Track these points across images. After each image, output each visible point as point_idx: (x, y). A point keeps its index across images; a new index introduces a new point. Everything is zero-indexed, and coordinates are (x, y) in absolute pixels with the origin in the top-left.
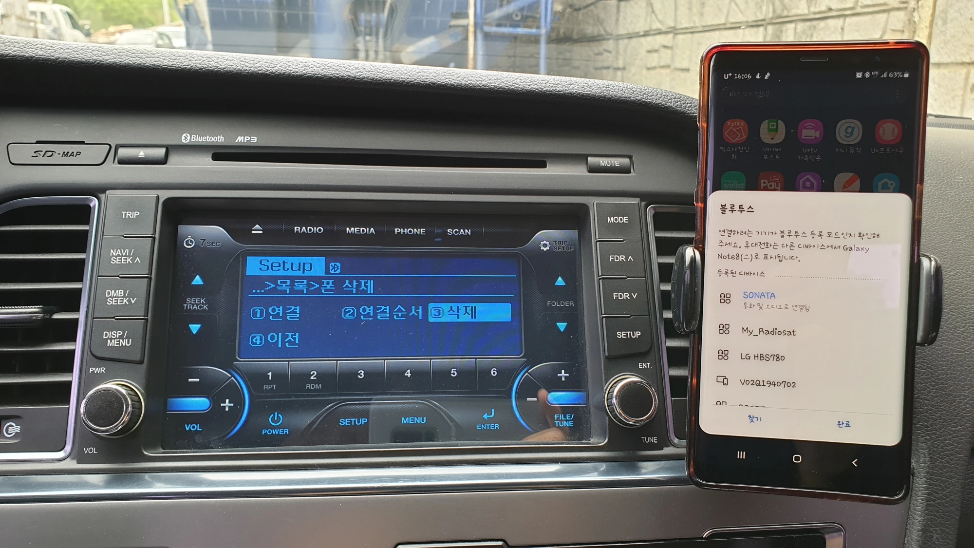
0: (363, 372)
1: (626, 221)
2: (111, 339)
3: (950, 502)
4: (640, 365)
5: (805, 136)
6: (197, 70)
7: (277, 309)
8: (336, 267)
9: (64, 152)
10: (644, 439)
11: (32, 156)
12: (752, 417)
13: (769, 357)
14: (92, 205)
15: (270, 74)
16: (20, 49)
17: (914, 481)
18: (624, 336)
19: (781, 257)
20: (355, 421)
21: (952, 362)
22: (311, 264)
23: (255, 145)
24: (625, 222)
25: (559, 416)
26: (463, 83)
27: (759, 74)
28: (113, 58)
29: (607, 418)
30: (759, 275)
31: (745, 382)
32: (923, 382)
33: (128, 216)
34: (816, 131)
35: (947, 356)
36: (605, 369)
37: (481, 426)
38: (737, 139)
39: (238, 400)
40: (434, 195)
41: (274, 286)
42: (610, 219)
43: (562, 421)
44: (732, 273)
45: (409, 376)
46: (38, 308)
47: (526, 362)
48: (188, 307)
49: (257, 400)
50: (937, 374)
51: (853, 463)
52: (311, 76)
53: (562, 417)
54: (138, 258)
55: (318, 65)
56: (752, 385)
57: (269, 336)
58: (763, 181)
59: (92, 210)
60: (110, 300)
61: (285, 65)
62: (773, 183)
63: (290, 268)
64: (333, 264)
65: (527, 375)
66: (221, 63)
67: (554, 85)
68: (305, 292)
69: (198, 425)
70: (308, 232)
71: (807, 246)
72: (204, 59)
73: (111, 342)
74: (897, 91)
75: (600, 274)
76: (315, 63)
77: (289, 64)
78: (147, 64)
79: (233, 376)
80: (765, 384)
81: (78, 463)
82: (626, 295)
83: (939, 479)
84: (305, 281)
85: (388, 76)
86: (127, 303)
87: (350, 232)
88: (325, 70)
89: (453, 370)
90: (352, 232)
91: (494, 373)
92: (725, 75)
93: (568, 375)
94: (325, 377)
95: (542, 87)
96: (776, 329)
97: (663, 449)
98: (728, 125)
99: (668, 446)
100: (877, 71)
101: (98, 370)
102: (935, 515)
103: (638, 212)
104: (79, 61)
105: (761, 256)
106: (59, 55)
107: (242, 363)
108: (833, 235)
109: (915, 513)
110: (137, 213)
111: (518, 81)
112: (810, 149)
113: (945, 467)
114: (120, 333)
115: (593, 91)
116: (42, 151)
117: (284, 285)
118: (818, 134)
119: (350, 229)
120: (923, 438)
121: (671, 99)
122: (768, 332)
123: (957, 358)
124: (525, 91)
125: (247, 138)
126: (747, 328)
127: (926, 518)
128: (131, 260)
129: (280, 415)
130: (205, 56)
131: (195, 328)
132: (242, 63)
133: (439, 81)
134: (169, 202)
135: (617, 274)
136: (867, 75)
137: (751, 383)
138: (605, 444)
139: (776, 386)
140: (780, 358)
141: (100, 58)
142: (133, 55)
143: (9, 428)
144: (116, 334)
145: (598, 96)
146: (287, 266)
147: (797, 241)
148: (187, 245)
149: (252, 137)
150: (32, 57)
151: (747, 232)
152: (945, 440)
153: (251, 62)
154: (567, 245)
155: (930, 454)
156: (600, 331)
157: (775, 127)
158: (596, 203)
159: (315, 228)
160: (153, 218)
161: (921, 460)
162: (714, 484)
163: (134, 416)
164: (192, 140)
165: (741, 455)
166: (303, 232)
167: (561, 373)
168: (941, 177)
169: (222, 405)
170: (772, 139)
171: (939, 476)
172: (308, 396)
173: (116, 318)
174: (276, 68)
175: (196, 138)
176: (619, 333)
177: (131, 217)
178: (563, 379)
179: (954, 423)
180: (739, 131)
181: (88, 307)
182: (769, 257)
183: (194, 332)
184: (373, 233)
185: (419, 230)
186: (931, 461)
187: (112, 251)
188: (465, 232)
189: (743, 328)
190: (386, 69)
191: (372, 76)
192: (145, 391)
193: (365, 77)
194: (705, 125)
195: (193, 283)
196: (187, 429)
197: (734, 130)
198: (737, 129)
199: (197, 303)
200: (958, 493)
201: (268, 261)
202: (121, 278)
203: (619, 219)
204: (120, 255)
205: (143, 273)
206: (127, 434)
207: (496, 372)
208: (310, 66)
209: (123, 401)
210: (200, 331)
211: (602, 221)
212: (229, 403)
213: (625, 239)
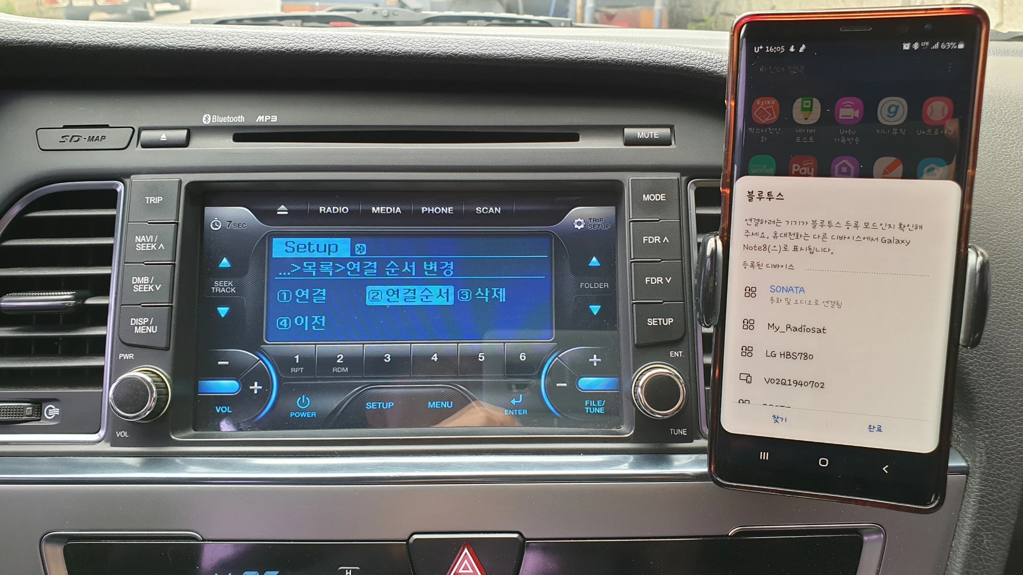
0: (389, 356)
1: (663, 198)
2: (138, 326)
3: (1005, 505)
4: (671, 354)
5: (842, 116)
6: (212, 49)
7: (303, 292)
8: (362, 248)
9: (90, 137)
10: (673, 431)
11: (60, 142)
12: (776, 417)
13: (797, 355)
14: (118, 190)
15: (285, 52)
16: (38, 35)
17: (968, 481)
18: (655, 323)
19: (813, 249)
20: (381, 405)
22: (337, 246)
23: (275, 125)
24: (662, 200)
25: (590, 402)
26: (487, 52)
27: (793, 46)
28: (128, 40)
29: (634, 408)
30: (788, 267)
31: (771, 381)
32: (986, 375)
33: (152, 202)
34: (855, 110)
35: (1018, 347)
36: (634, 358)
37: (509, 411)
38: (766, 120)
39: (266, 383)
40: (458, 174)
41: (300, 268)
42: (646, 196)
43: (592, 407)
44: (759, 265)
45: (436, 360)
46: (70, 295)
47: (557, 346)
48: (217, 290)
49: (284, 384)
50: (1003, 366)
51: (884, 469)
52: (327, 52)
53: (592, 403)
54: (161, 245)
55: (334, 40)
56: (777, 384)
57: (296, 320)
58: (794, 165)
59: (118, 195)
60: (136, 287)
61: (301, 41)
62: (806, 168)
63: (316, 250)
64: (358, 245)
65: (557, 360)
66: (236, 41)
67: (586, 52)
68: (331, 274)
69: (228, 407)
70: (334, 212)
71: (841, 238)
72: (219, 37)
73: (138, 328)
74: (950, 64)
75: (632, 257)
76: (332, 37)
77: (305, 39)
78: (162, 46)
79: (261, 359)
80: (792, 383)
81: (111, 446)
82: (660, 279)
83: (995, 480)
84: (331, 263)
85: (407, 48)
86: (153, 290)
87: (376, 212)
88: (342, 45)
89: (480, 354)
90: (378, 212)
91: (523, 358)
92: (755, 48)
93: (600, 360)
94: (352, 362)
95: (573, 54)
96: (805, 326)
97: (692, 442)
98: (758, 103)
99: (698, 438)
100: (927, 42)
101: (127, 356)
102: (987, 519)
103: (677, 188)
104: (95, 45)
105: (791, 248)
106: (76, 40)
107: (271, 346)
108: (870, 226)
109: (966, 515)
110: (160, 199)
111: (547, 48)
112: (848, 130)
114: (146, 320)
115: (629, 57)
116: (69, 136)
117: (310, 267)
118: (857, 114)
119: (376, 209)
120: (981, 436)
121: (717, 63)
122: (796, 329)
124: (554, 59)
125: (267, 118)
126: (773, 324)
127: (976, 521)
128: (155, 246)
129: (307, 398)
130: (220, 35)
131: (223, 311)
132: (257, 40)
133: (461, 52)
134: (192, 186)
135: (650, 256)
136: (916, 46)
137: (776, 382)
138: (631, 435)
139: (803, 386)
140: (808, 356)
141: (116, 41)
142: (148, 36)
143: (50, 410)
144: (143, 321)
145: (634, 62)
146: (313, 247)
147: (830, 232)
148: (215, 228)
149: (272, 116)
150: (50, 43)
151: (776, 221)
152: (1007, 438)
154: (603, 223)
155: (987, 453)
156: (630, 318)
157: (809, 106)
158: (632, 180)
159: (340, 208)
160: (176, 204)
161: (977, 459)
162: (735, 484)
163: (160, 402)
164: (213, 121)
165: (764, 456)
166: (329, 212)
167: (593, 358)
169: (251, 387)
170: (806, 119)
171: (996, 477)
172: (334, 379)
173: (142, 305)
174: (291, 45)
175: (217, 119)
176: (650, 320)
177: (154, 202)
178: (595, 364)
179: (1019, 420)
180: (770, 110)
181: (116, 293)
182: (799, 249)
183: (223, 315)
184: (399, 212)
185: (446, 208)
186: (988, 461)
187: (137, 237)
188: (494, 211)
189: (769, 324)
190: (406, 40)
191: (390, 49)
192: (171, 378)
193: (383, 51)
194: (733, 104)
195: (220, 266)
196: (218, 411)
197: (764, 109)
198: (768, 106)
199: (225, 286)
200: (1016, 495)
201: (294, 243)
202: (146, 264)
203: (655, 197)
204: (145, 241)
205: (166, 260)
206: (156, 418)
207: (525, 357)
208: (327, 41)
209: (147, 389)
210: (228, 314)
211: (637, 200)
212: (258, 386)
213: (661, 218)
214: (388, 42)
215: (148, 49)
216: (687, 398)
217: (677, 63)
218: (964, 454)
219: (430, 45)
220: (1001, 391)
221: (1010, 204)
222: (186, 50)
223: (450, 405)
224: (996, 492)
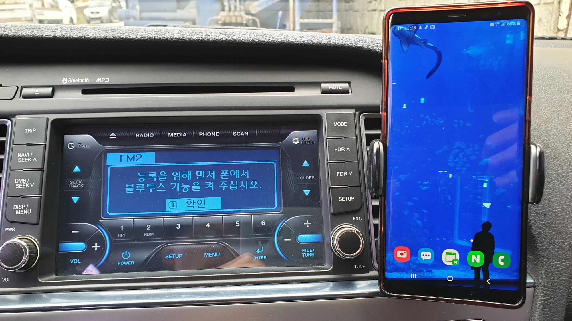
0: (179, 225)
1: (346, 125)
2: (18, 210)
3: (558, 305)
4: (354, 218)
6: (68, 37)
10: (356, 266)
14: (7, 125)
15: (114, 39)
17: (535, 291)
18: (343, 200)
20: (175, 256)
21: (562, 212)
23: (108, 84)
24: (345, 125)
25: (305, 250)
26: (238, 39)
27: (421, 26)
28: (14, 32)
29: (332, 253)
32: (542, 226)
33: (29, 132)
35: (559, 208)
36: (331, 222)
37: (255, 257)
39: (103, 244)
40: (221, 111)
42: (335, 124)
43: (306, 253)
45: (209, 227)
47: (284, 216)
48: (71, 186)
50: (551, 221)
52: (139, 39)
53: (307, 251)
54: (35, 158)
59: (8, 128)
60: (17, 185)
61: (123, 32)
64: (160, 156)
65: (285, 224)
66: (83, 33)
67: (297, 38)
69: (78, 260)
70: (144, 137)
72: (72, 30)
75: (329, 160)
76: (143, 30)
77: (126, 31)
78: (35, 35)
79: (99, 229)
82: (345, 173)
83: (551, 290)
85: (189, 36)
86: (28, 187)
88: (149, 35)
89: (237, 222)
90: (172, 136)
91: (263, 224)
93: (310, 223)
94: (155, 229)
95: (289, 39)
97: (368, 273)
99: (372, 270)
101: (10, 229)
102: (548, 314)
103: (354, 119)
107: (104, 221)
109: (535, 313)
110: (34, 130)
111: (274, 36)
113: (555, 282)
114: (24, 206)
115: (323, 41)
119: (171, 134)
120: (541, 264)
121: (375, 44)
123: (565, 209)
124: (278, 43)
125: (103, 80)
127: (542, 316)
128: (31, 159)
129: (128, 253)
130: (72, 29)
131: (75, 199)
132: (96, 32)
133: (222, 38)
134: (55, 121)
135: (339, 160)
138: (331, 270)
142: (27, 29)
144: (22, 206)
145: (326, 44)
148: (70, 148)
149: (106, 79)
153: (102, 31)
154: (310, 140)
155: (546, 274)
156: (328, 197)
158: (327, 114)
159: (149, 134)
160: (45, 133)
161: (540, 278)
163: (32, 258)
164: (69, 82)
166: (141, 137)
167: (306, 222)
168: (562, 85)
169: (93, 246)
171: (552, 288)
172: (145, 240)
173: (21, 196)
174: (117, 35)
175: (71, 80)
176: (340, 198)
177: (31, 132)
178: (308, 226)
179: (563, 253)
181: (5, 190)
183: (75, 202)
184: (185, 136)
185: (215, 133)
186: (546, 279)
187: (19, 154)
188: (244, 134)
191: (178, 37)
192: (40, 242)
193: (174, 38)
194: (386, 63)
195: (74, 171)
196: (72, 262)
199: (76, 183)
200: (564, 299)
202: (24, 171)
203: (341, 124)
204: (24, 156)
205: (38, 168)
206: (29, 269)
208: (140, 32)
209: (23, 250)
210: (79, 201)
211: (330, 126)
212: (97, 245)
213: (345, 136)
214: (177, 33)
215: (26, 37)
216: (365, 246)
217: (352, 44)
218: (531, 274)
219: (203, 34)
220: (551, 236)
221: (547, 125)
222: (50, 38)
223: (218, 255)
224: (552, 298)
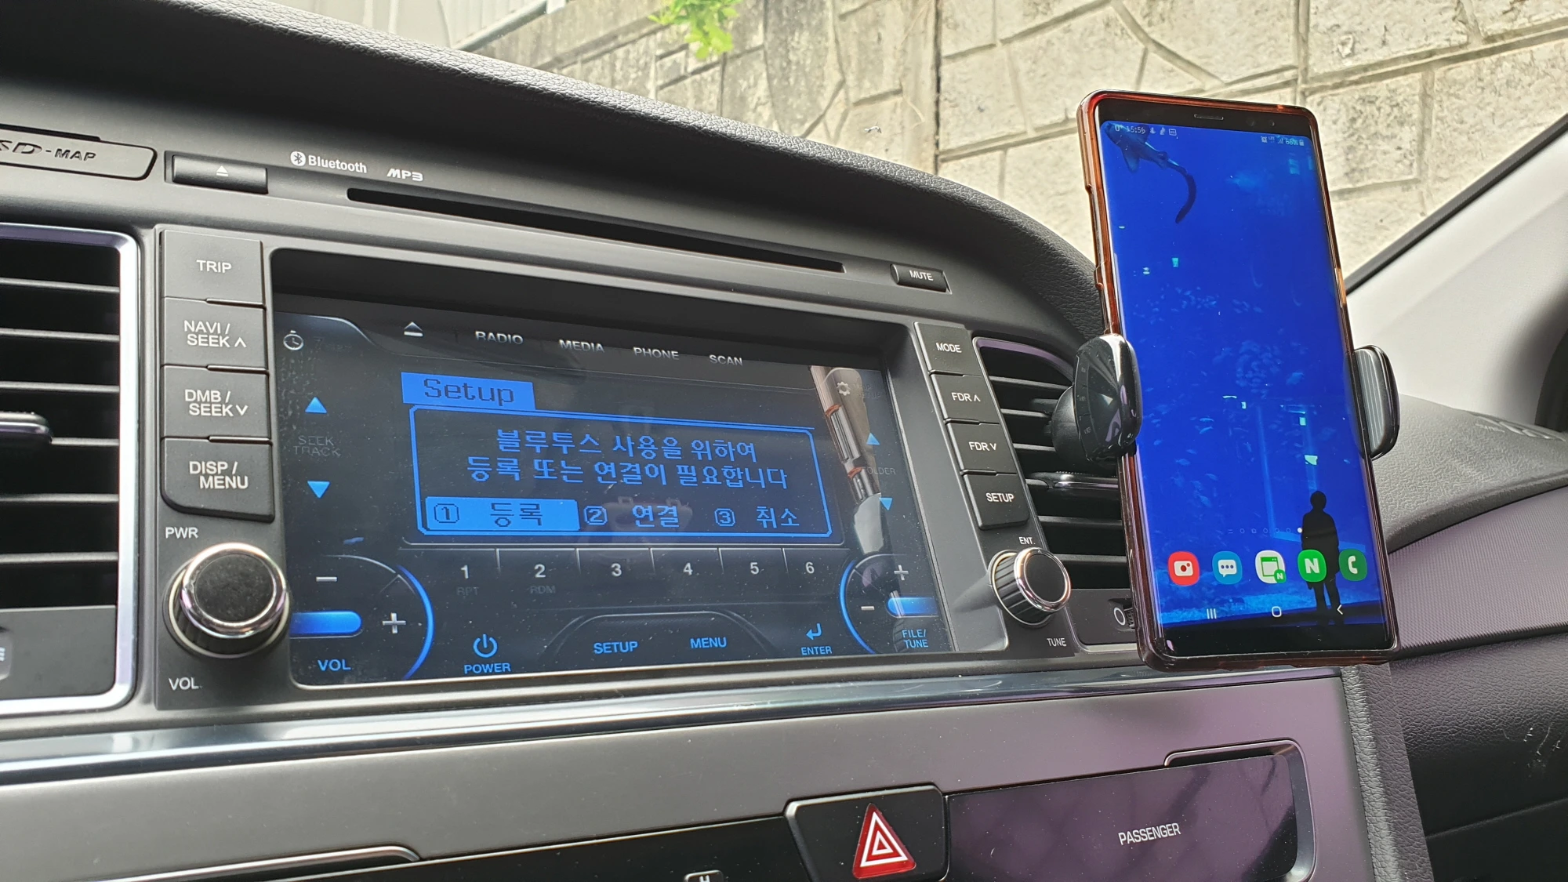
0: (619, 566)
1: (958, 350)
4: (1021, 541)
9: (60, 150)
10: (1050, 641)
17: (1345, 683)
18: (995, 499)
20: (619, 646)
22: (511, 393)
25: (907, 632)
29: (1000, 611)
33: (211, 268)
36: (982, 546)
37: (807, 649)
39: (414, 615)
42: (940, 345)
43: (912, 639)
45: (690, 574)
47: (850, 553)
48: (304, 450)
54: (240, 340)
60: (194, 407)
63: (477, 396)
69: (342, 662)
70: (499, 341)
73: (207, 480)
75: (946, 416)
79: (400, 572)
81: (159, 708)
82: (984, 445)
86: (231, 415)
87: (566, 347)
90: (569, 347)
91: (810, 570)
93: (907, 572)
94: (560, 574)
97: (1074, 656)
99: (1077, 651)
107: (414, 549)
110: (226, 266)
114: (223, 466)
116: (9, 142)
119: (566, 343)
125: (406, 174)
128: (227, 341)
129: (491, 639)
131: (318, 487)
134: (279, 256)
135: (967, 417)
138: (1005, 647)
144: (217, 467)
146: (472, 391)
148: (291, 346)
149: (413, 174)
158: (919, 325)
159: (509, 336)
160: (260, 278)
164: (310, 164)
166: (491, 340)
167: (897, 570)
169: (385, 623)
173: (210, 438)
175: (317, 161)
176: (989, 495)
177: (215, 270)
178: (902, 579)
181: (141, 427)
183: (319, 495)
184: (601, 351)
185: (669, 352)
187: (186, 323)
188: (734, 361)
195: (309, 410)
196: (323, 667)
199: (318, 444)
201: (439, 383)
202: (210, 369)
203: (950, 347)
204: (205, 331)
205: (254, 364)
207: (812, 568)
210: (327, 494)
211: (931, 348)
212: (398, 619)
223: (722, 644)
